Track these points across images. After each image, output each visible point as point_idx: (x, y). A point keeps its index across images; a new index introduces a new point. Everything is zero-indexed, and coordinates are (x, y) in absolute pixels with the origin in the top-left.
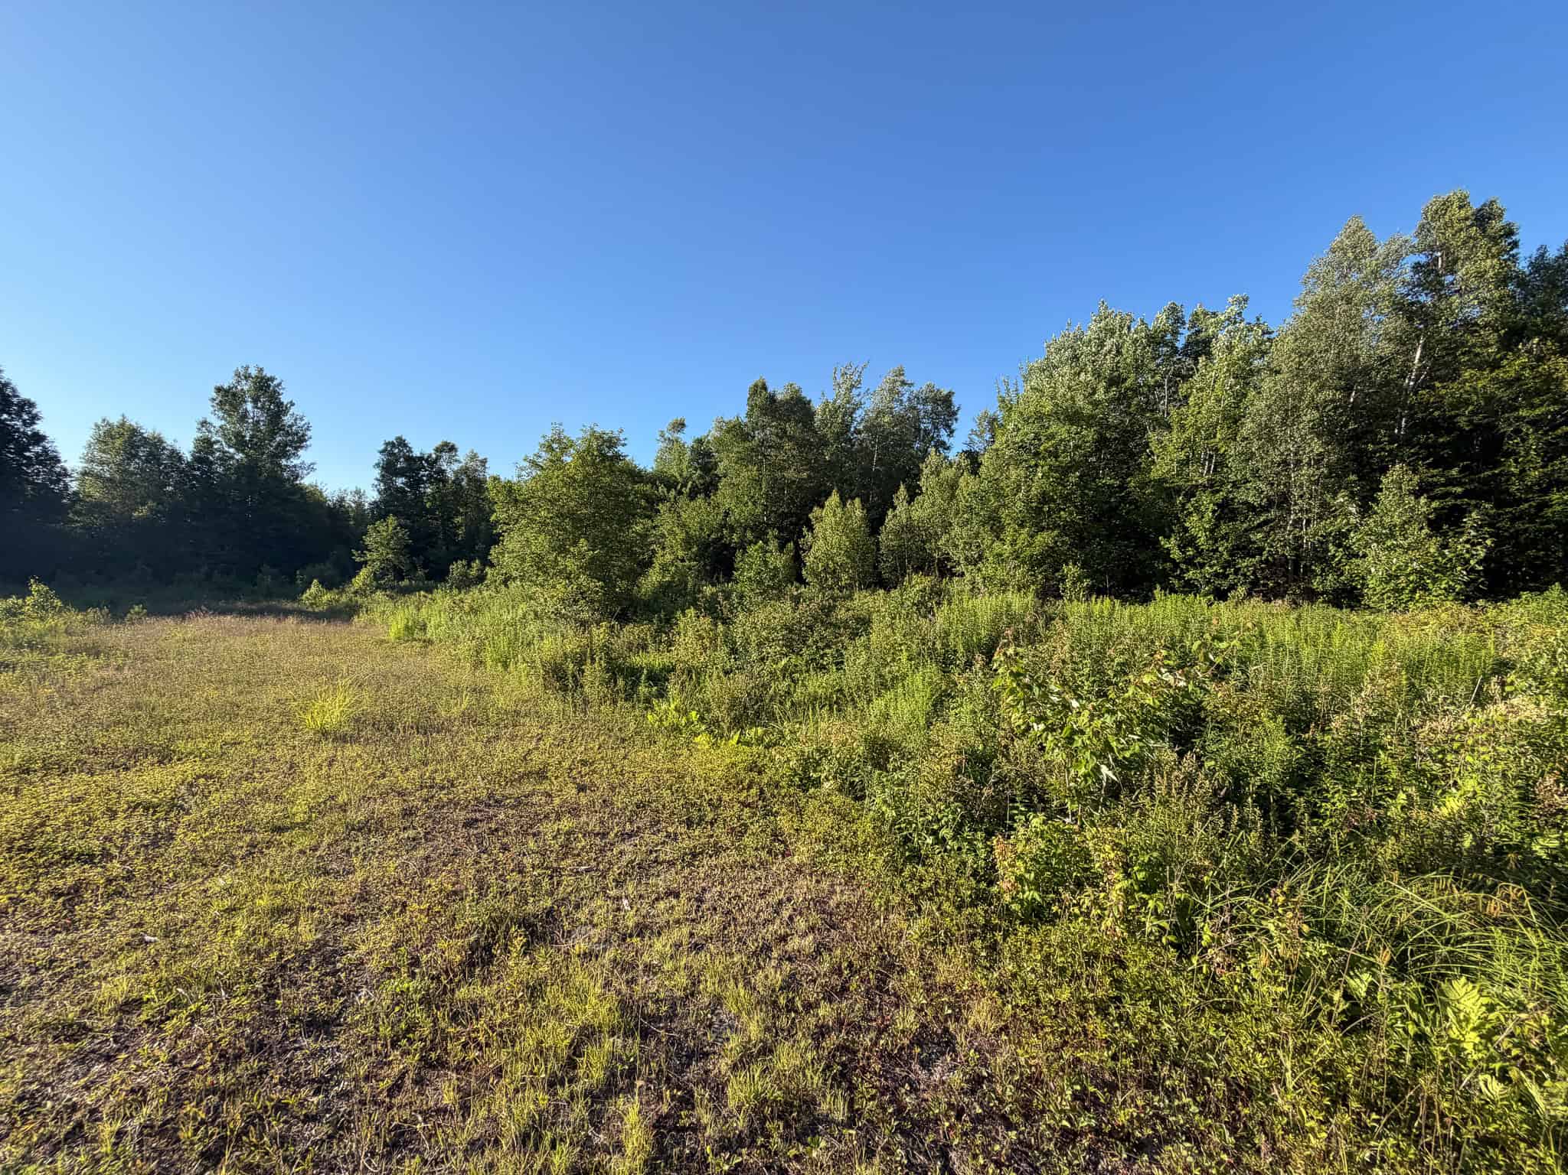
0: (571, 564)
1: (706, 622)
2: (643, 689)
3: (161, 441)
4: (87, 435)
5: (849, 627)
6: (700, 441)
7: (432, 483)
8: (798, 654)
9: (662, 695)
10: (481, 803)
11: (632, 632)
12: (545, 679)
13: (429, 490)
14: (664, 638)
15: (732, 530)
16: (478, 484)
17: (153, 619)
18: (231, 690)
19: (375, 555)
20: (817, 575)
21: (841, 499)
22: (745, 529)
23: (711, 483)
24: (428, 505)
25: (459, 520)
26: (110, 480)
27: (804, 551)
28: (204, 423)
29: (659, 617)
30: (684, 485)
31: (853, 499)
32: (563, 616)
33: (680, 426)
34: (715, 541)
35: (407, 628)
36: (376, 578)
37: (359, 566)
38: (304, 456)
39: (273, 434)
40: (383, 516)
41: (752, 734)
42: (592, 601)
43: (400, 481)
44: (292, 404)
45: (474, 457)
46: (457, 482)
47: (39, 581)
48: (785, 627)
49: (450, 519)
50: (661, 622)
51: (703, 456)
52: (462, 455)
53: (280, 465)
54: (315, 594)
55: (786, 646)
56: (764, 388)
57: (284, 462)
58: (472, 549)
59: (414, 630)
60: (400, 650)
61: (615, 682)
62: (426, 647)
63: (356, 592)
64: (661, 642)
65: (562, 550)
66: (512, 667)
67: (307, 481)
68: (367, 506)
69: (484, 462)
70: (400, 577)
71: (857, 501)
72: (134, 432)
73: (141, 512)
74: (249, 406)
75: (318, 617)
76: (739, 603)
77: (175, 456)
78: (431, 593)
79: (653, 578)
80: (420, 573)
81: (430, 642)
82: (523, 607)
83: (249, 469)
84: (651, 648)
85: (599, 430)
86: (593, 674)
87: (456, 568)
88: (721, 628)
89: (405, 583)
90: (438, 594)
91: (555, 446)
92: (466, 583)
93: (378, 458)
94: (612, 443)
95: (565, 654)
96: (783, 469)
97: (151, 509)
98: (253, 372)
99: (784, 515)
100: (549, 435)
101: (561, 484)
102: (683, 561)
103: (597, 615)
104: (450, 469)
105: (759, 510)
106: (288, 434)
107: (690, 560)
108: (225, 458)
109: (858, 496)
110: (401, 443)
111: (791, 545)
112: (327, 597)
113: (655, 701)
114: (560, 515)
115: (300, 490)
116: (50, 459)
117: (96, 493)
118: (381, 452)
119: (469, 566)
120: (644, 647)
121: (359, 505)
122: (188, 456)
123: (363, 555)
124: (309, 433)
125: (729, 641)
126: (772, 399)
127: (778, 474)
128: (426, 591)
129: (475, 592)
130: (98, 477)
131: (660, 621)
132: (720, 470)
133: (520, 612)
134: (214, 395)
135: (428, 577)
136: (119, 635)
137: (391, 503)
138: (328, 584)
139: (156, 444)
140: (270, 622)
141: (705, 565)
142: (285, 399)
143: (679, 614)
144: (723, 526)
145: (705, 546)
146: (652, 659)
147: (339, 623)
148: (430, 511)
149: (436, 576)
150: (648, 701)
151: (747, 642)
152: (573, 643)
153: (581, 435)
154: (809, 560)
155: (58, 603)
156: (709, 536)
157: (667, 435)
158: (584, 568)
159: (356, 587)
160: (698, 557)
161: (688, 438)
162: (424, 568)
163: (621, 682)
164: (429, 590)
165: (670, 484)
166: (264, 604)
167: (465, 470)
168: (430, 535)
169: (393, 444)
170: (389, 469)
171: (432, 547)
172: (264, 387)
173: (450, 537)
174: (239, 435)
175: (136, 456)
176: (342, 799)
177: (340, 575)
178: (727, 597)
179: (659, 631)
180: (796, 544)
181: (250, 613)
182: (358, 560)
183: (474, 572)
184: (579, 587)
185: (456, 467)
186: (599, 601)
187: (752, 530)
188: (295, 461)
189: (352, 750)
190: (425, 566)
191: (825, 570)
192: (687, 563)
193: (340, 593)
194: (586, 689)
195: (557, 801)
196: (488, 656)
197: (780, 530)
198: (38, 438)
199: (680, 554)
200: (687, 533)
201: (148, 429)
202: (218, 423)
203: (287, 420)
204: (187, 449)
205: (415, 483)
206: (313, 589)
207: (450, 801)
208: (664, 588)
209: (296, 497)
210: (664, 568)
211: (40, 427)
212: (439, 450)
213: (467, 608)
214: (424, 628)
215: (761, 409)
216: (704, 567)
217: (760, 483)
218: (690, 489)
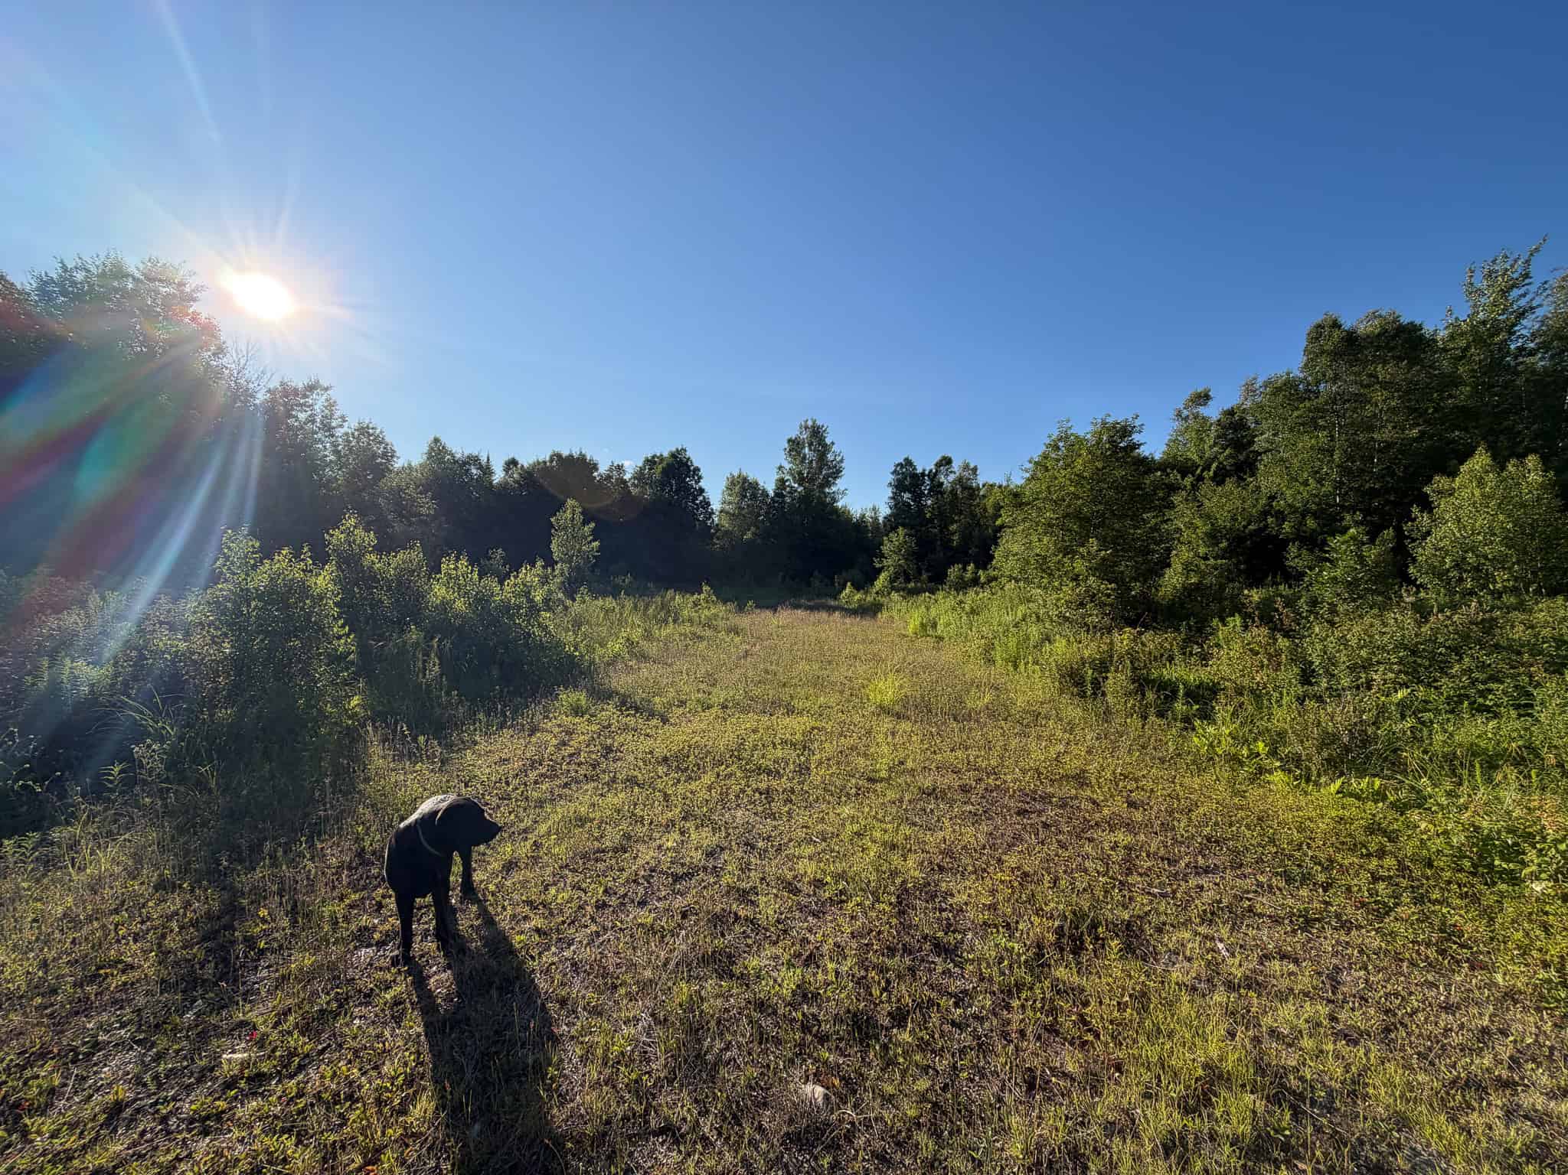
0: (1080, 566)
1: (1259, 633)
2: (1179, 706)
3: (757, 484)
4: (723, 484)
5: (1541, 653)
6: (1231, 413)
7: (932, 496)
8: (1429, 685)
9: (1207, 716)
10: (1027, 795)
11: (1152, 641)
12: (1061, 683)
13: (929, 502)
14: (1196, 649)
15: (1281, 517)
16: (972, 492)
17: (759, 611)
18: (816, 666)
19: (890, 562)
20: (1441, 574)
21: (1494, 457)
22: (1304, 516)
23: (1245, 461)
24: (928, 516)
25: (954, 527)
26: (733, 515)
27: (1414, 540)
28: (780, 468)
29: (1188, 624)
30: (1207, 468)
31: (1521, 456)
32: (1066, 619)
33: (1203, 398)
34: (1253, 534)
35: (922, 625)
36: (892, 581)
37: (879, 571)
38: (840, 485)
39: (821, 469)
40: (894, 529)
41: (1363, 785)
42: (1102, 605)
43: (906, 496)
44: (833, 443)
45: (966, 467)
46: (953, 492)
47: (707, 584)
48: (1401, 645)
49: (946, 527)
50: (1191, 630)
51: (1235, 430)
52: (956, 466)
53: (824, 493)
54: (849, 595)
55: (1406, 673)
56: (1336, 325)
57: (827, 490)
58: (966, 553)
59: (928, 627)
60: (920, 643)
61: (1143, 695)
62: (938, 642)
63: (877, 593)
64: (1191, 654)
65: (1067, 551)
66: (1022, 667)
67: (839, 504)
68: (881, 520)
69: (975, 470)
70: (908, 580)
71: (1532, 460)
72: (745, 480)
73: (748, 536)
74: (807, 450)
75: (854, 612)
76: (1311, 612)
77: (765, 494)
78: (934, 594)
79: (1173, 580)
80: (924, 576)
81: (941, 638)
82: (1021, 610)
83: (806, 499)
84: (1178, 658)
85: (1110, 420)
86: (1116, 682)
87: (953, 572)
88: (1283, 643)
89: (912, 585)
90: (940, 595)
91: (1061, 444)
92: (962, 586)
93: (891, 478)
94: (1125, 431)
95: (1082, 658)
96: (1371, 428)
97: (753, 533)
98: (810, 423)
99: (1373, 493)
100: (1055, 434)
101: (1068, 482)
102: (1206, 558)
103: (1107, 620)
104: (947, 480)
105: (1328, 487)
106: (830, 468)
107: (1215, 558)
108: (793, 491)
109: (1534, 451)
110: (908, 462)
111: (1389, 533)
112: (858, 596)
113: (1197, 723)
114: (1066, 516)
115: (836, 511)
116: (706, 504)
117: (726, 524)
118: (893, 473)
119: (965, 569)
120: (1171, 659)
121: (876, 519)
122: (771, 493)
123: (881, 562)
124: (843, 465)
125: (1298, 657)
127: (1362, 437)
128: (930, 593)
129: (971, 593)
130: (727, 513)
131: (1190, 628)
132: (1260, 443)
133: (1020, 614)
134: (787, 445)
135: (930, 579)
136: (744, 621)
137: (901, 515)
138: (858, 587)
139: (754, 486)
140: (824, 615)
141: (1239, 562)
142: (828, 441)
143: (1215, 622)
144: (1265, 514)
145: (1238, 540)
146: (1183, 672)
147: (868, 618)
148: (931, 520)
149: (937, 580)
150: (1187, 720)
151: (1332, 661)
152: (1091, 649)
153: (1090, 428)
154: (1423, 553)
155: (714, 598)
156: (1245, 527)
157: (1185, 413)
158: (1094, 570)
159: (877, 587)
160: (1229, 553)
161: (1212, 412)
163: (1151, 696)
164: (933, 592)
165: (1185, 469)
166: (817, 601)
167: (960, 480)
168: (931, 542)
169: (900, 464)
170: (899, 486)
171: (933, 553)
172: (817, 433)
173: (946, 545)
174: (800, 473)
175: (745, 496)
176: (910, 764)
177: (865, 581)
178: (1290, 603)
179: (1188, 641)
180: (1399, 530)
181: (811, 608)
182: (878, 566)
183: (968, 575)
184: (1088, 589)
185: (952, 477)
186: (1111, 605)
187: (1315, 516)
188: (834, 489)
189: (905, 726)
190: (927, 571)
191: (1457, 566)
192: (1212, 561)
193: (866, 593)
194: (1110, 698)
195: (1106, 811)
196: (998, 655)
197: (1367, 512)
198: (702, 491)
199: (1202, 550)
200: (1213, 525)
201: (751, 478)
202: (787, 466)
203: (830, 457)
204: (770, 488)
205: (918, 496)
206: (847, 590)
207: (997, 787)
208: (1189, 591)
209: (834, 517)
210: (1188, 568)
211: (702, 484)
212: (939, 465)
213: (967, 608)
214: (934, 626)
215: (1336, 355)
216: (1236, 565)
217: (1331, 452)
218: (1215, 472)
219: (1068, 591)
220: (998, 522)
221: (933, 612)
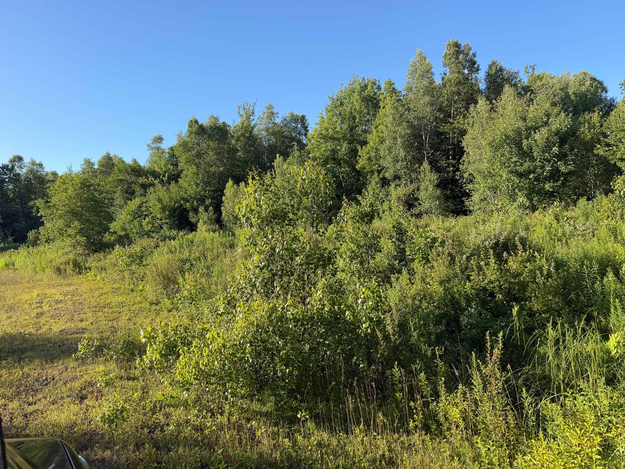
0: (70, 231)
6: (171, 149)
7: (11, 183)
13: (10, 187)
21: (234, 183)
24: (11, 196)
30: (164, 175)
31: (241, 182)
33: (160, 139)
34: (178, 208)
35: (6, 264)
46: (27, 180)
51: (173, 158)
52: (27, 160)
56: (196, 122)
59: (9, 265)
71: (243, 183)
80: (10, 239)
81: (17, 269)
87: (31, 235)
89: (2, 245)
90: (21, 250)
99: (213, 191)
102: (161, 220)
104: (23, 172)
107: (165, 219)
126: (201, 127)
128: (15, 249)
129: (43, 247)
135: (15, 241)
145: (173, 211)
148: (13, 200)
156: (174, 205)
157: (152, 145)
160: (170, 217)
162: (12, 236)
164: (16, 248)
167: (31, 171)
168: (14, 215)
171: (16, 222)
185: (24, 170)
200: (162, 204)
214: (14, 265)
215: (196, 133)
216: (174, 222)
217: (198, 175)
218: (168, 178)
219: (68, 241)
220: (39, 215)
221: (13, 258)
